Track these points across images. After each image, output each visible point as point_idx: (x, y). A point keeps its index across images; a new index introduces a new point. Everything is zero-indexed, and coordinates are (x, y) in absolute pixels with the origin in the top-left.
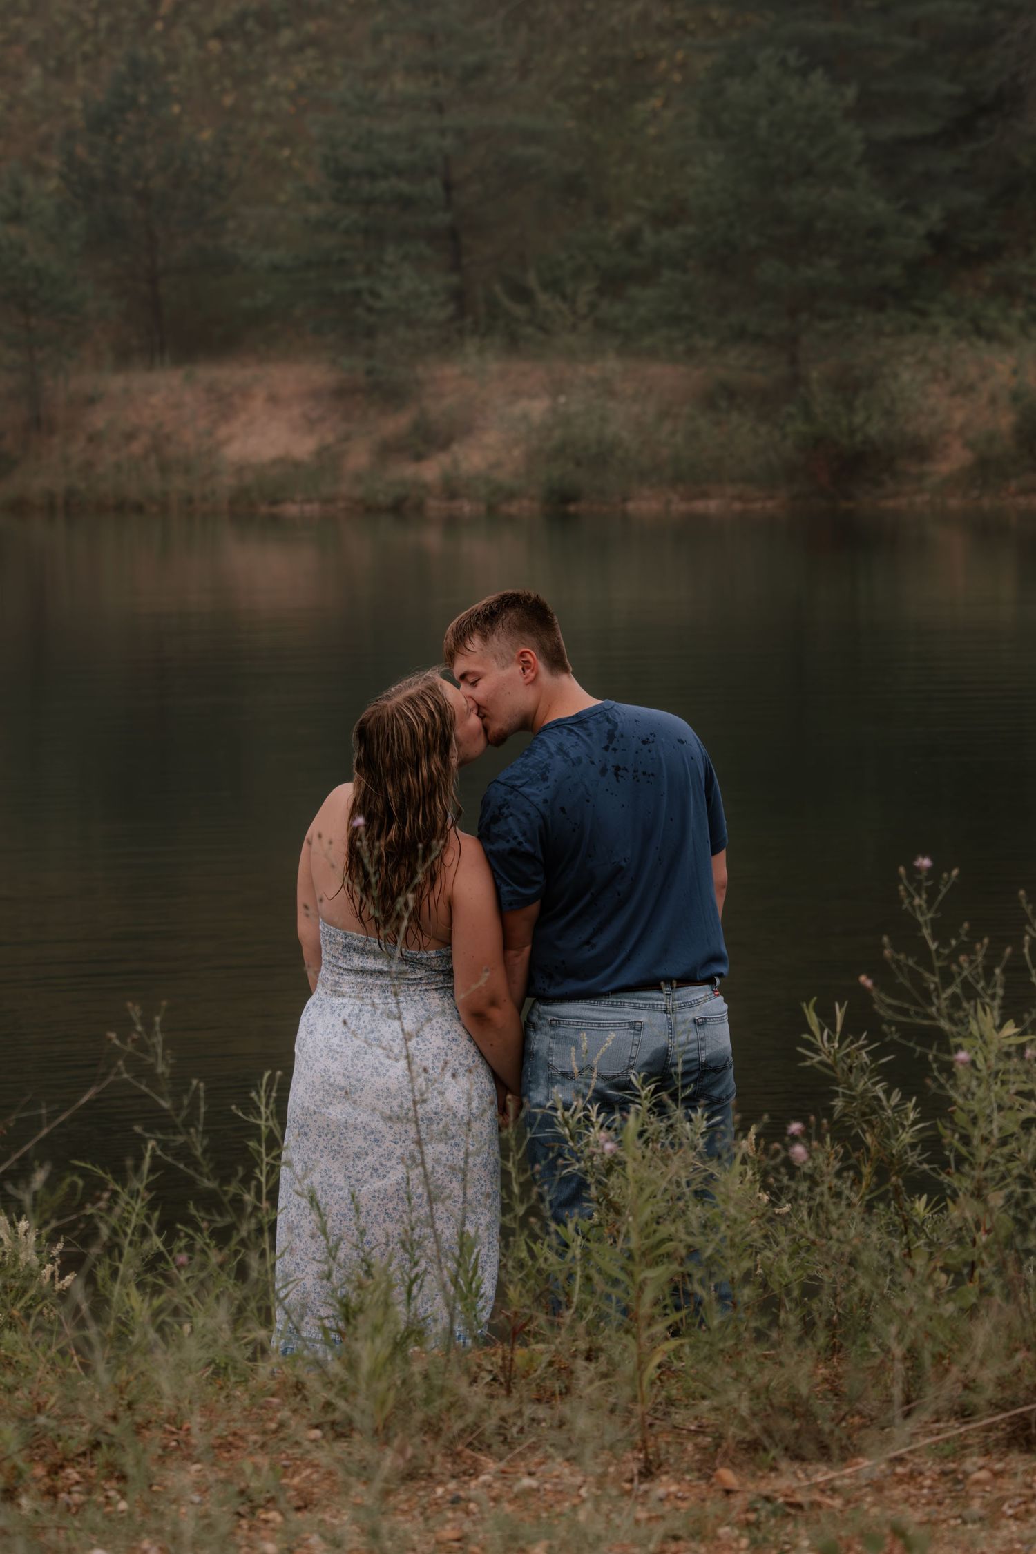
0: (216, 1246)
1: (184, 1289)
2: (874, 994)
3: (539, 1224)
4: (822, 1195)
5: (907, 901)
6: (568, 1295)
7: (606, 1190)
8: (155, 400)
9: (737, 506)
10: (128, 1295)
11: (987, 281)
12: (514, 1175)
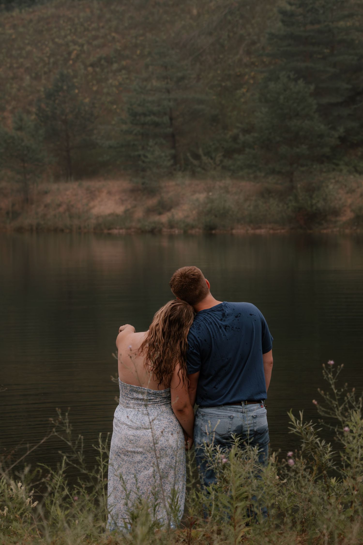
0: (87, 493)
1: (76, 509)
2: (318, 406)
3: (200, 487)
4: (299, 477)
5: (325, 376)
6: (210, 511)
7: (223, 475)
8: (68, 193)
9: (271, 231)
10: (56, 510)
11: (359, 154)
12: (190, 469)
